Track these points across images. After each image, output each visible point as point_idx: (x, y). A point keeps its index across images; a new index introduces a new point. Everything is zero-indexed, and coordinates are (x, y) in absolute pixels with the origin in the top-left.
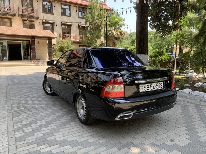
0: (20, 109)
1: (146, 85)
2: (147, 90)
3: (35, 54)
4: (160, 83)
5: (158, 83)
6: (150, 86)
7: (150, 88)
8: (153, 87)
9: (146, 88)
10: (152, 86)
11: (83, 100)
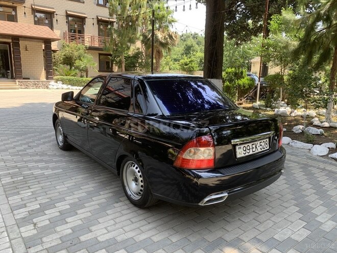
0: (16, 179)
1: (246, 145)
2: (247, 154)
3: (21, 68)
4: (265, 140)
5: (262, 141)
6: (251, 147)
7: (251, 150)
8: (256, 147)
9: (246, 150)
10: (254, 146)
11: (137, 168)
